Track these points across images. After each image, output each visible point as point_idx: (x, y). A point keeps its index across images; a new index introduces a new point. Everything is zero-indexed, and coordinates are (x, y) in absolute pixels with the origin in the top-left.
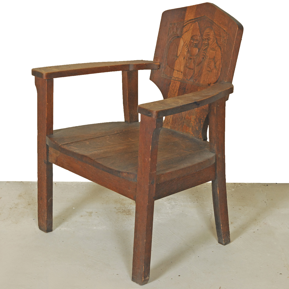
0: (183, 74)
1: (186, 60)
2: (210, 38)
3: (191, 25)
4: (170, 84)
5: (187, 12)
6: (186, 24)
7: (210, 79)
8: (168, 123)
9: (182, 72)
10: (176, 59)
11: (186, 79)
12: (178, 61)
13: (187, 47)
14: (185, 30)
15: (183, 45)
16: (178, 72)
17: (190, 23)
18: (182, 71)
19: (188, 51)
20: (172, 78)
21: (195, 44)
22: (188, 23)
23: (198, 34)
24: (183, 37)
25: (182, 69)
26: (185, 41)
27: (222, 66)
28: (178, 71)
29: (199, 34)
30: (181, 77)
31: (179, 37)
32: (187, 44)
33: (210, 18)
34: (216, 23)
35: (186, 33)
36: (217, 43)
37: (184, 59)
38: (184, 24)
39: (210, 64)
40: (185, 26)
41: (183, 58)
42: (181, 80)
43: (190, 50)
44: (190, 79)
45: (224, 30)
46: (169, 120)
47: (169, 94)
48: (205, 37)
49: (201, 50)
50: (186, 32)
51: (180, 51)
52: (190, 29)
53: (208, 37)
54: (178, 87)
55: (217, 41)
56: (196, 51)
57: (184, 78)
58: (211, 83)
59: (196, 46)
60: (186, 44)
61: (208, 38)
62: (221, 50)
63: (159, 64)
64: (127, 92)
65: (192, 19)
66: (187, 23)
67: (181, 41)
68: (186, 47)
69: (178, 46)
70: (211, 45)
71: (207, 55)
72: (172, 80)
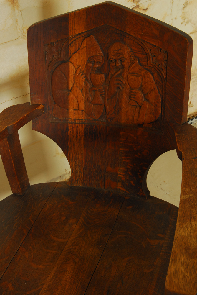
0: (84, 113)
1: (87, 93)
2: (124, 57)
3: (82, 42)
4: (68, 129)
5: (70, 22)
6: (71, 41)
8: (78, 180)
9: (82, 111)
10: (69, 94)
11: (92, 119)
12: (71, 96)
13: (83, 74)
14: (72, 49)
15: (76, 72)
16: (76, 111)
17: (79, 38)
18: (83, 109)
19: (86, 79)
20: (68, 121)
21: (97, 68)
22: (75, 38)
23: (100, 54)
24: (73, 60)
25: (82, 106)
26: (76, 67)
27: (162, 98)
28: (75, 110)
29: (101, 53)
30: (83, 117)
31: (65, 62)
32: (82, 70)
33: (117, 28)
34: (133, 35)
35: (76, 54)
36: (141, 65)
37: (82, 91)
38: (69, 41)
39: (136, 97)
40: (71, 43)
41: (80, 91)
42: (84, 122)
43: (89, 78)
44: (99, 119)
45: (154, 45)
46: (79, 175)
47: (69, 143)
48: (115, 58)
49: (110, 76)
50: (74, 53)
51: (72, 82)
52: (82, 47)
53: (120, 57)
55: (139, 61)
56: (101, 78)
57: (89, 117)
58: (143, 124)
59: (100, 71)
60: (80, 70)
61: (121, 58)
62: (153, 76)
63: (42, 106)
65: (82, 33)
66: (74, 39)
67: (71, 67)
68: (81, 74)
69: (66, 75)
70: (129, 67)
71: (124, 83)
72: (70, 124)
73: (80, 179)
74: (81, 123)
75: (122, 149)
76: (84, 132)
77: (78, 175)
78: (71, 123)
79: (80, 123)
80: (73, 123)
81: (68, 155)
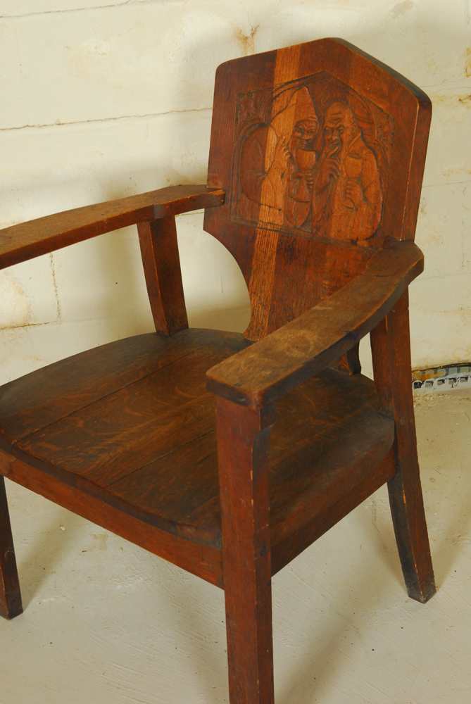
0: (282, 214)
1: (289, 180)
2: (343, 126)
3: (292, 96)
4: (254, 238)
5: (277, 63)
6: (277, 93)
7: (353, 228)
8: (259, 330)
9: (280, 210)
10: (264, 179)
11: (291, 226)
12: (267, 183)
13: (288, 149)
14: (276, 107)
15: (277, 144)
16: (272, 210)
17: (288, 89)
18: (281, 206)
19: (290, 157)
20: (257, 224)
21: (307, 140)
22: (283, 89)
23: (312, 117)
24: (275, 124)
25: (280, 202)
26: (279, 135)
27: (383, 197)
28: (270, 207)
29: (314, 116)
30: (279, 220)
31: (264, 126)
32: (287, 142)
33: (339, 78)
34: (356, 90)
35: (282, 115)
36: (364, 140)
37: (282, 177)
38: (273, 92)
39: (352, 192)
40: (276, 97)
41: (280, 177)
42: (281, 229)
43: (294, 155)
44: (302, 226)
45: (380, 108)
46: (262, 322)
47: (253, 263)
48: (331, 125)
49: (323, 155)
50: (280, 112)
51: (270, 159)
52: (290, 104)
53: (338, 125)
54: (275, 245)
55: (362, 135)
56: (310, 157)
57: (288, 223)
58: (357, 239)
59: (310, 146)
60: (284, 142)
61: (339, 127)
62: (377, 159)
63: (221, 192)
64: (156, 268)
65: (293, 81)
66: (280, 91)
67: (271, 134)
68: (283, 148)
69: (263, 146)
70: (349, 143)
71: (340, 168)
72: (259, 230)
73: (263, 328)
74: (276, 231)
75: (327, 283)
76: (277, 246)
77: (260, 322)
78: (261, 228)
79: (273, 230)
80: (264, 228)
81: (251, 283)
